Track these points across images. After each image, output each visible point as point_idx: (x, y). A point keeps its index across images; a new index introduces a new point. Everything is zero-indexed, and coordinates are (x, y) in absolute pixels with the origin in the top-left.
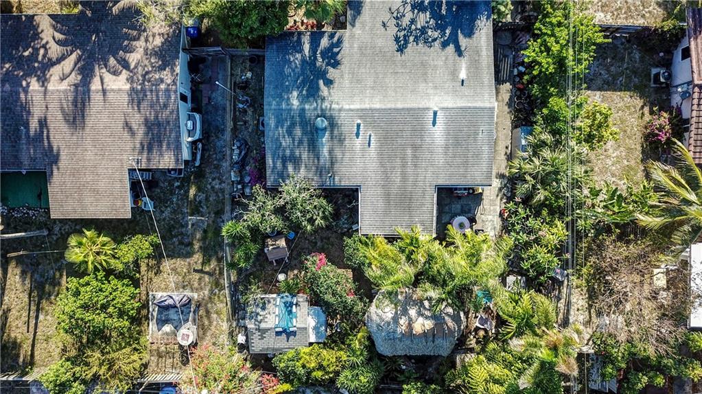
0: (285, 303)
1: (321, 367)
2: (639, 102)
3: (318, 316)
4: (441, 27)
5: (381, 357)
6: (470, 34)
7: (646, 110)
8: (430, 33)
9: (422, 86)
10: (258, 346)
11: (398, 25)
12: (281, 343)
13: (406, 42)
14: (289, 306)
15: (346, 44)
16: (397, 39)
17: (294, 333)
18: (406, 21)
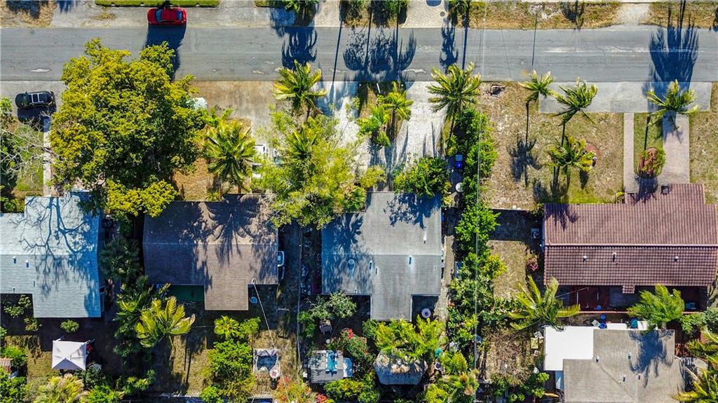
0: (331, 356)
1: (350, 390)
2: (525, 247)
3: (348, 363)
4: (413, 212)
5: (382, 385)
6: (428, 216)
7: (528, 251)
8: (408, 215)
9: (404, 243)
10: (316, 379)
11: (391, 211)
12: (329, 377)
13: (396, 220)
14: (333, 358)
15: (364, 220)
16: (391, 219)
17: (336, 372)
18: (396, 209)
